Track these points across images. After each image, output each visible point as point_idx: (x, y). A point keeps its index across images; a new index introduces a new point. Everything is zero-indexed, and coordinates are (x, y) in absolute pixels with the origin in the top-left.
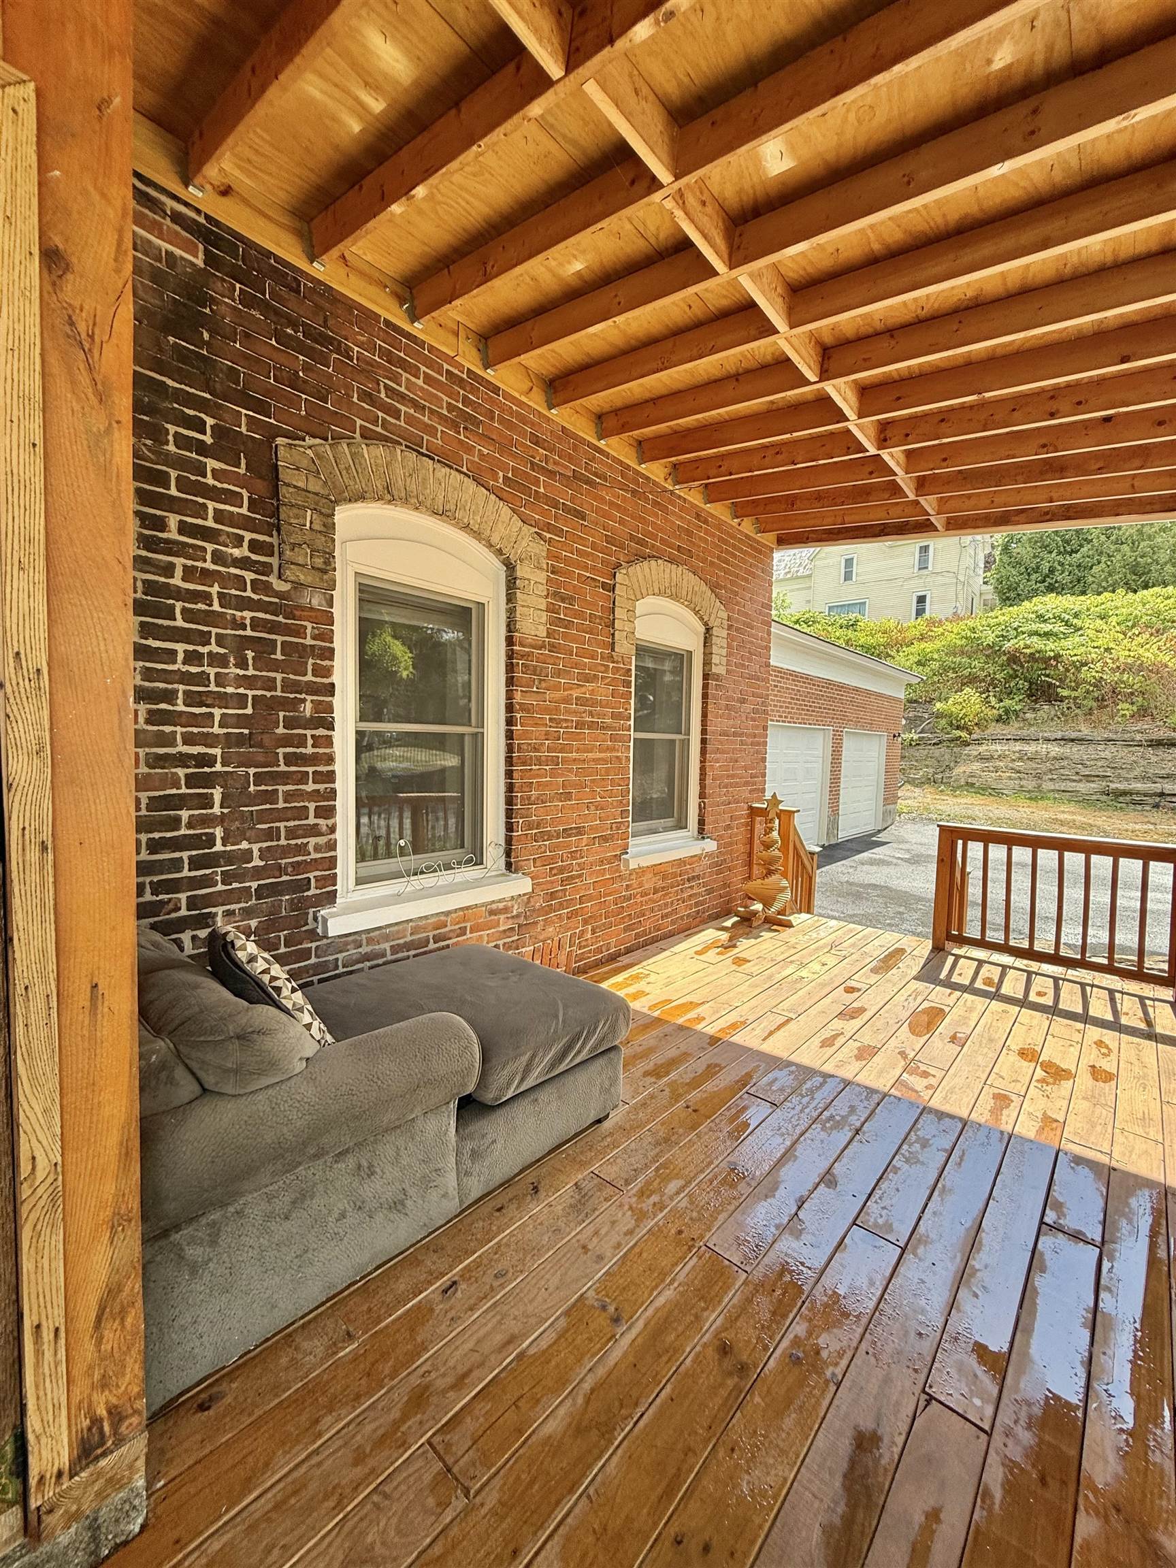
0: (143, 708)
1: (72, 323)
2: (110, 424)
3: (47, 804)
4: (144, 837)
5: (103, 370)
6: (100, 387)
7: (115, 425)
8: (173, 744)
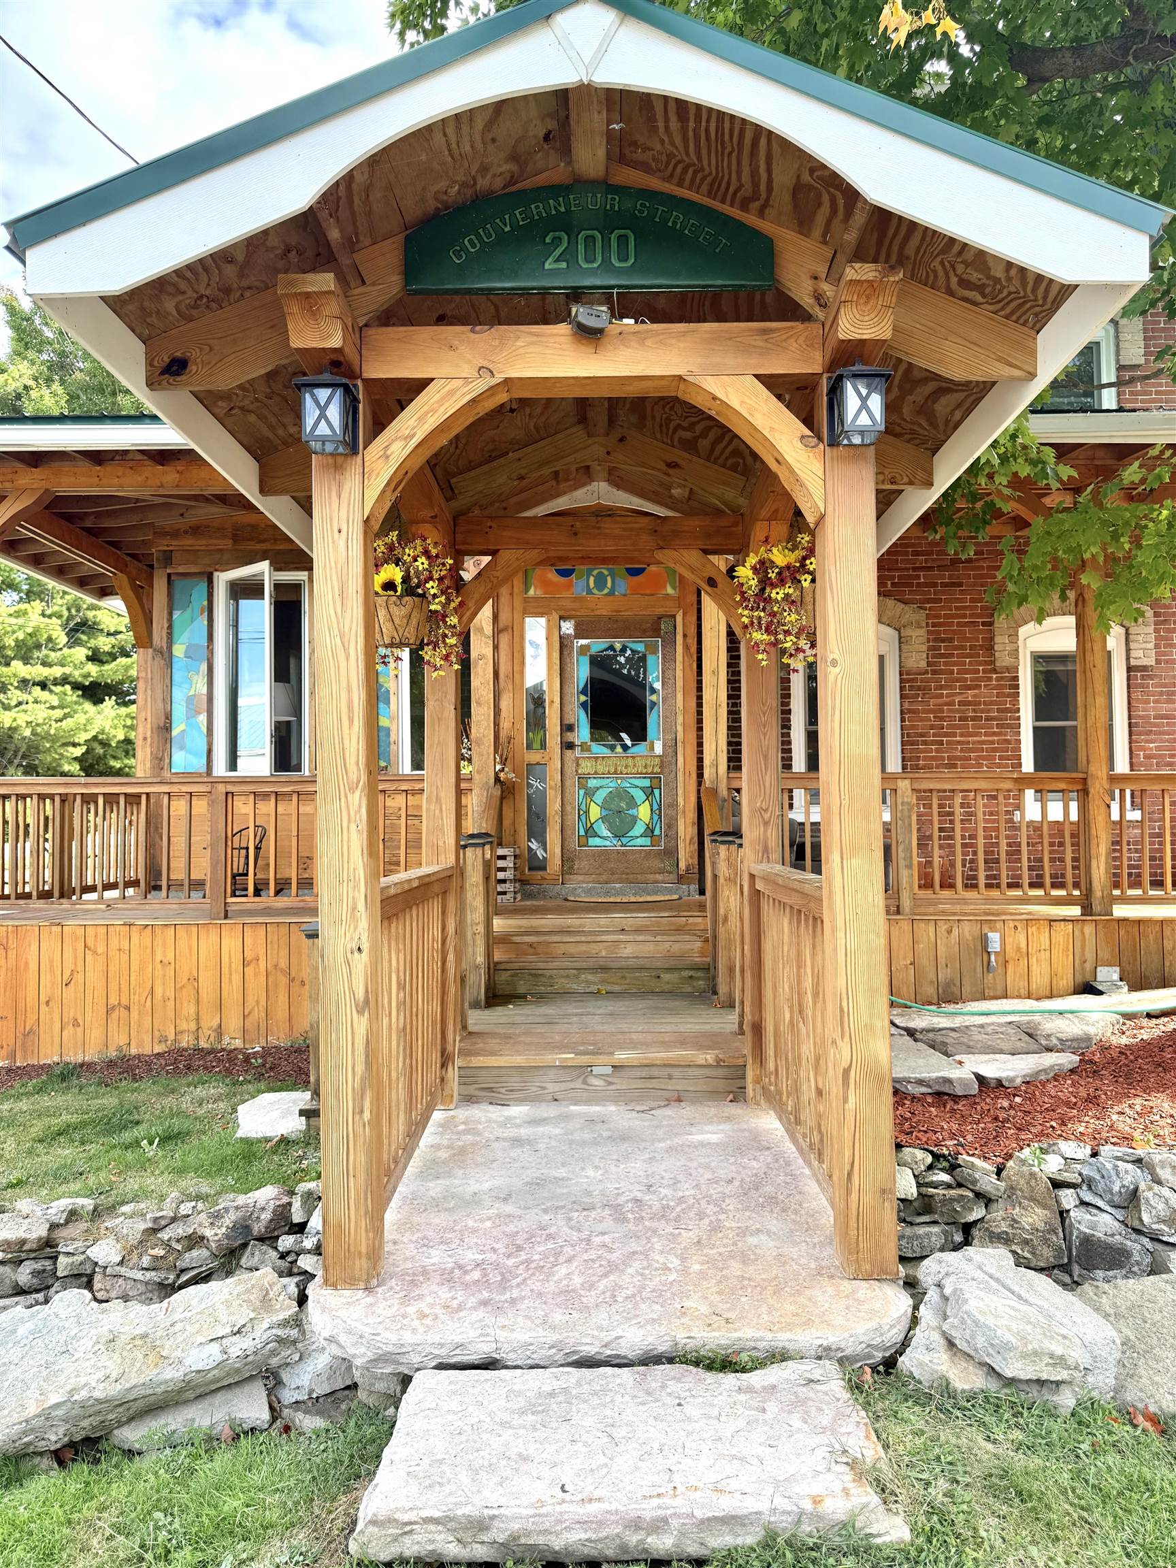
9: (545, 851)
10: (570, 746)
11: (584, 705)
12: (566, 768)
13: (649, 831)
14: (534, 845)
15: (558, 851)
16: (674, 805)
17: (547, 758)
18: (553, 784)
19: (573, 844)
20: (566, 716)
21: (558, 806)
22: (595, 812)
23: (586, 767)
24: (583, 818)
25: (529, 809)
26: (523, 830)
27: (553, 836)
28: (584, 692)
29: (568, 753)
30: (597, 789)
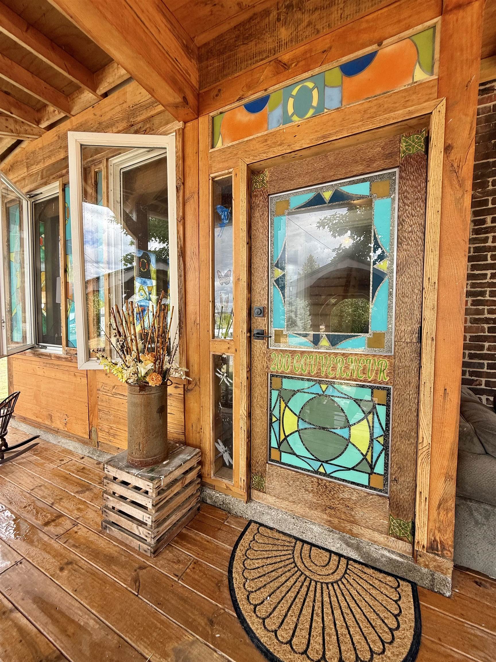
0: (470, 299)
1: (452, 166)
2: (463, 193)
3: (434, 325)
4: (467, 352)
5: (462, 175)
6: (461, 182)
7: (465, 192)
8: (483, 314)
10: (261, 335)
12: (256, 362)
13: (368, 465)
15: (242, 463)
16: (412, 437)
17: (233, 349)
18: (238, 382)
19: (263, 457)
20: (254, 298)
21: (243, 408)
22: (291, 422)
23: (280, 363)
24: (276, 427)
27: (239, 443)
29: (258, 342)
30: (294, 393)
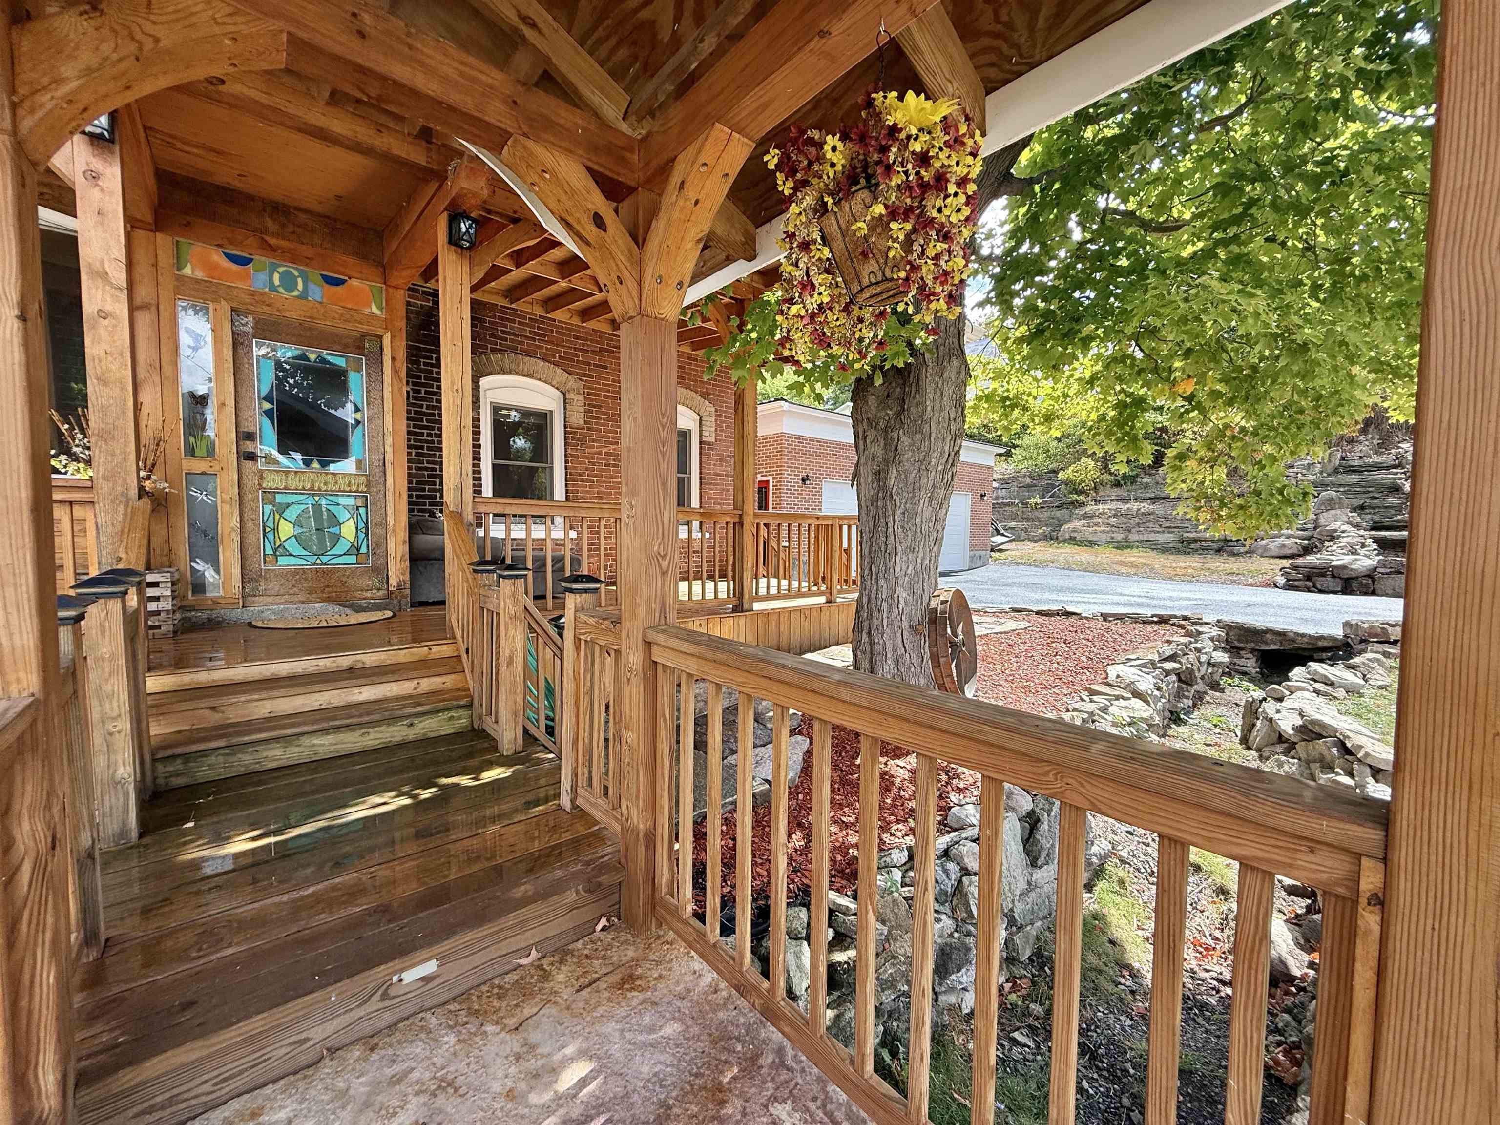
9: (218, 571)
10: (251, 457)
11: (269, 413)
12: (245, 480)
13: (355, 549)
14: (200, 566)
15: (236, 572)
16: (383, 524)
17: (217, 467)
18: (227, 497)
19: (257, 564)
20: (243, 423)
21: (235, 521)
22: (286, 530)
23: (273, 481)
24: (271, 536)
25: (191, 526)
26: (183, 550)
27: (230, 555)
28: (268, 398)
29: (248, 464)
30: (288, 505)
